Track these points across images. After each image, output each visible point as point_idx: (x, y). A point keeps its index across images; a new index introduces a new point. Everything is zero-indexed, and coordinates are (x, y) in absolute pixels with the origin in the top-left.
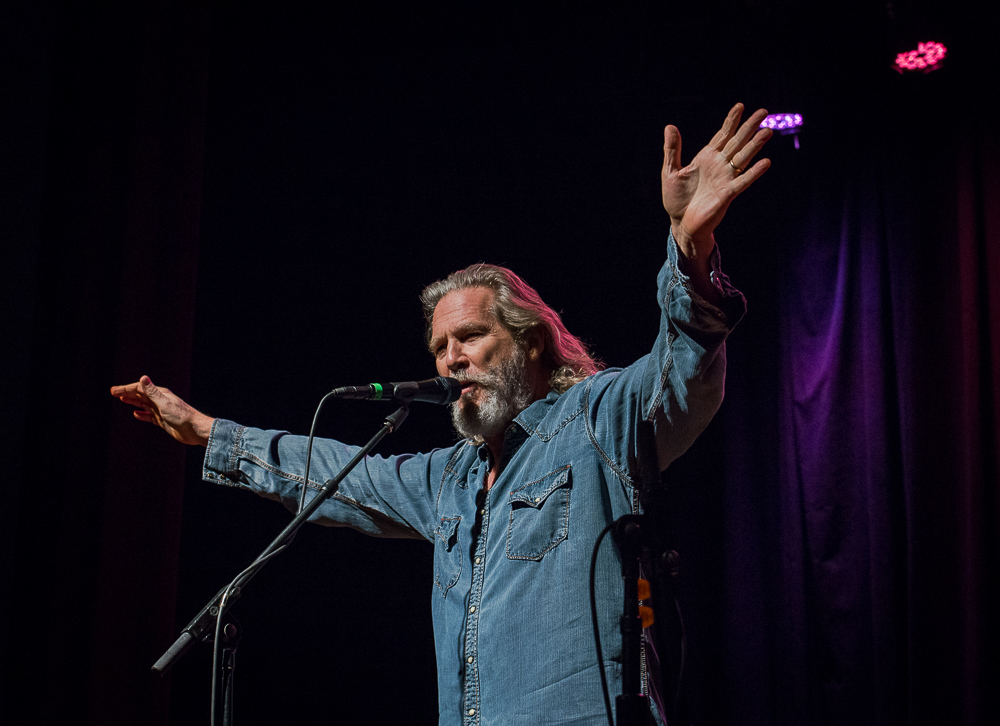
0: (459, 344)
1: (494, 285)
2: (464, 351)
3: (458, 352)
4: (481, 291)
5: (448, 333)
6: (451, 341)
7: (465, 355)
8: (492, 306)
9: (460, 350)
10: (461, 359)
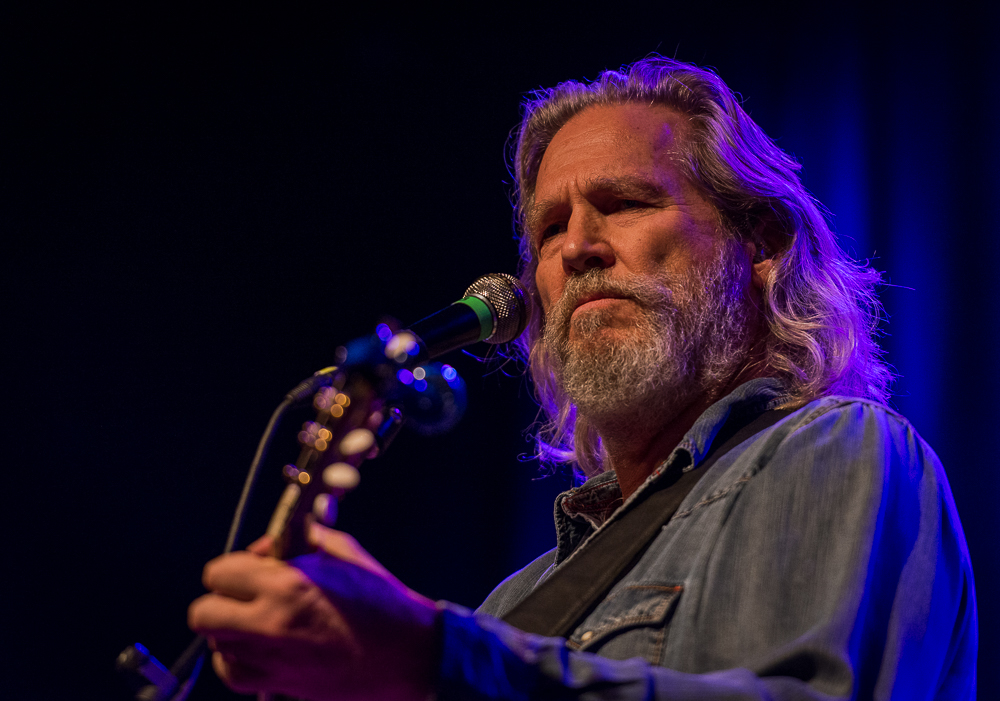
0: (598, 219)
1: (694, 107)
2: (604, 235)
3: (592, 235)
4: (662, 114)
5: (573, 190)
6: (579, 211)
7: (608, 243)
8: (682, 152)
9: (597, 229)
10: (598, 247)
